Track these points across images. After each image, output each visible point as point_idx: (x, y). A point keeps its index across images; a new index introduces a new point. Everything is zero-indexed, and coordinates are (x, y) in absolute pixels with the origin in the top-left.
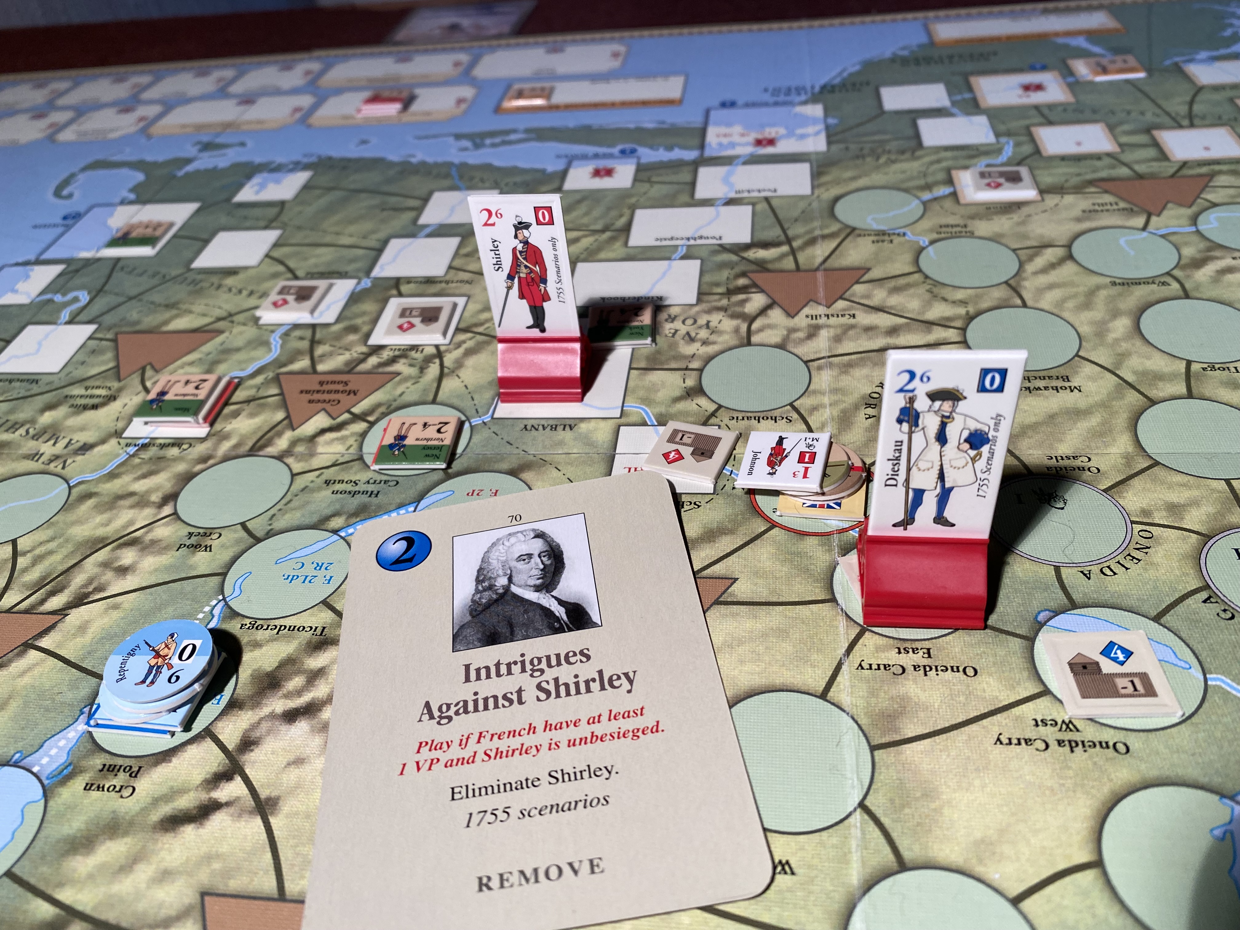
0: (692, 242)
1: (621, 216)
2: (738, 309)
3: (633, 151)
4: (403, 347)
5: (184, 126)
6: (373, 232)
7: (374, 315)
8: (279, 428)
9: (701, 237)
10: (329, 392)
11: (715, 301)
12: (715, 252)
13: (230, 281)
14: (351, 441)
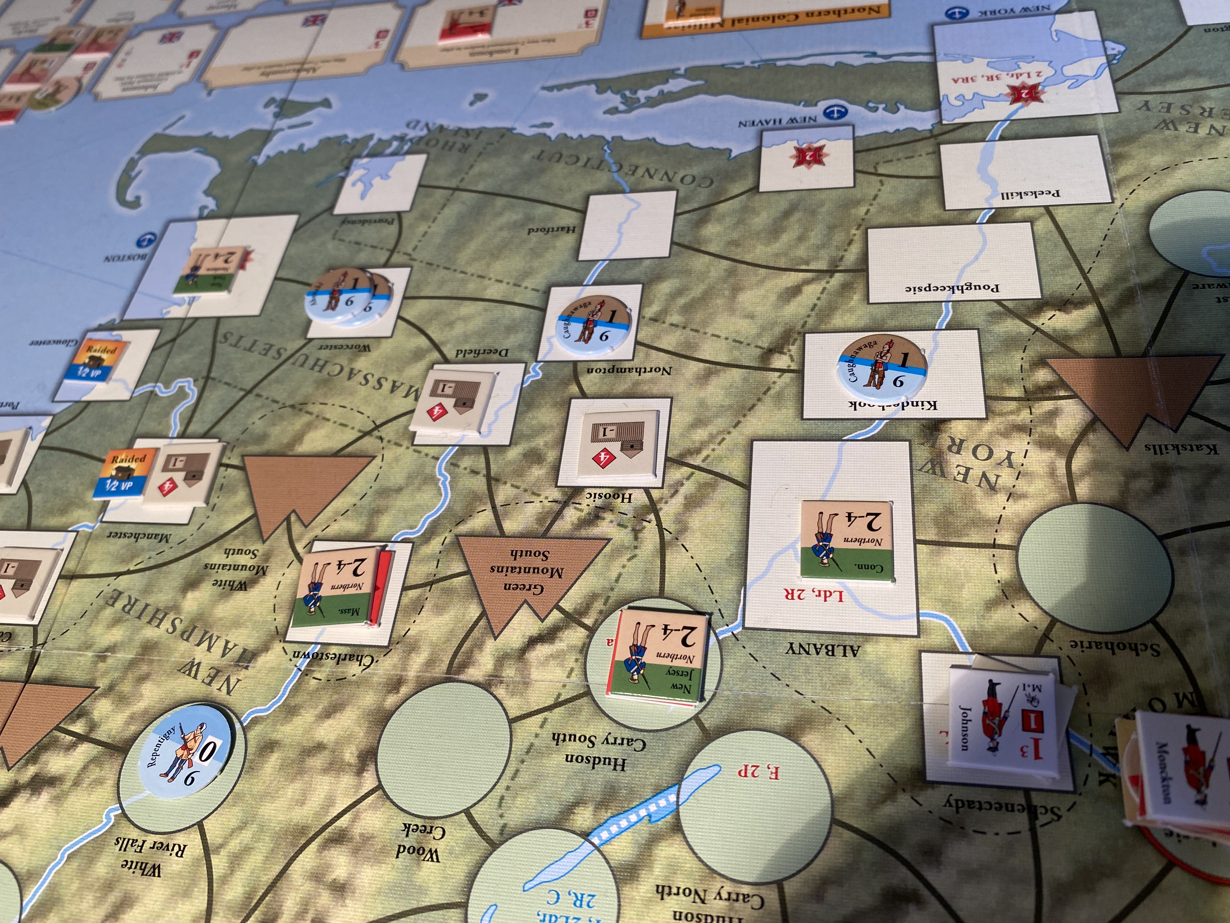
0: (958, 296)
1: (850, 243)
2: (1046, 430)
3: (843, 113)
4: (604, 491)
5: (247, 69)
6: (527, 274)
7: (557, 431)
8: (476, 633)
9: (969, 286)
10: (527, 571)
11: (1012, 413)
12: (994, 317)
13: (363, 363)
14: (571, 661)
